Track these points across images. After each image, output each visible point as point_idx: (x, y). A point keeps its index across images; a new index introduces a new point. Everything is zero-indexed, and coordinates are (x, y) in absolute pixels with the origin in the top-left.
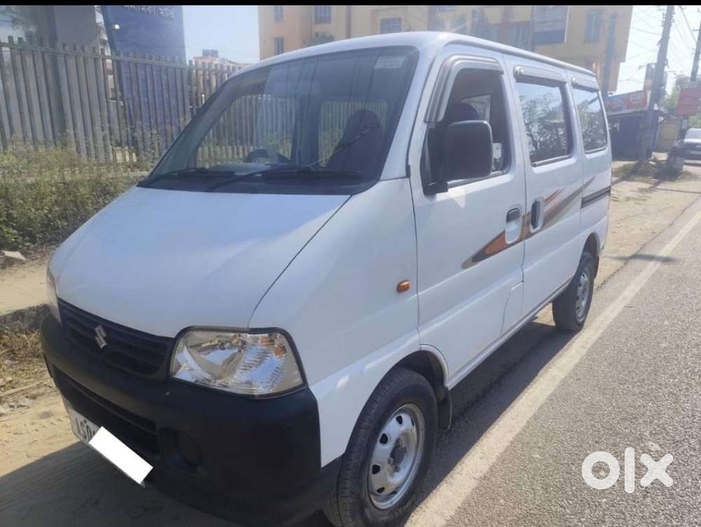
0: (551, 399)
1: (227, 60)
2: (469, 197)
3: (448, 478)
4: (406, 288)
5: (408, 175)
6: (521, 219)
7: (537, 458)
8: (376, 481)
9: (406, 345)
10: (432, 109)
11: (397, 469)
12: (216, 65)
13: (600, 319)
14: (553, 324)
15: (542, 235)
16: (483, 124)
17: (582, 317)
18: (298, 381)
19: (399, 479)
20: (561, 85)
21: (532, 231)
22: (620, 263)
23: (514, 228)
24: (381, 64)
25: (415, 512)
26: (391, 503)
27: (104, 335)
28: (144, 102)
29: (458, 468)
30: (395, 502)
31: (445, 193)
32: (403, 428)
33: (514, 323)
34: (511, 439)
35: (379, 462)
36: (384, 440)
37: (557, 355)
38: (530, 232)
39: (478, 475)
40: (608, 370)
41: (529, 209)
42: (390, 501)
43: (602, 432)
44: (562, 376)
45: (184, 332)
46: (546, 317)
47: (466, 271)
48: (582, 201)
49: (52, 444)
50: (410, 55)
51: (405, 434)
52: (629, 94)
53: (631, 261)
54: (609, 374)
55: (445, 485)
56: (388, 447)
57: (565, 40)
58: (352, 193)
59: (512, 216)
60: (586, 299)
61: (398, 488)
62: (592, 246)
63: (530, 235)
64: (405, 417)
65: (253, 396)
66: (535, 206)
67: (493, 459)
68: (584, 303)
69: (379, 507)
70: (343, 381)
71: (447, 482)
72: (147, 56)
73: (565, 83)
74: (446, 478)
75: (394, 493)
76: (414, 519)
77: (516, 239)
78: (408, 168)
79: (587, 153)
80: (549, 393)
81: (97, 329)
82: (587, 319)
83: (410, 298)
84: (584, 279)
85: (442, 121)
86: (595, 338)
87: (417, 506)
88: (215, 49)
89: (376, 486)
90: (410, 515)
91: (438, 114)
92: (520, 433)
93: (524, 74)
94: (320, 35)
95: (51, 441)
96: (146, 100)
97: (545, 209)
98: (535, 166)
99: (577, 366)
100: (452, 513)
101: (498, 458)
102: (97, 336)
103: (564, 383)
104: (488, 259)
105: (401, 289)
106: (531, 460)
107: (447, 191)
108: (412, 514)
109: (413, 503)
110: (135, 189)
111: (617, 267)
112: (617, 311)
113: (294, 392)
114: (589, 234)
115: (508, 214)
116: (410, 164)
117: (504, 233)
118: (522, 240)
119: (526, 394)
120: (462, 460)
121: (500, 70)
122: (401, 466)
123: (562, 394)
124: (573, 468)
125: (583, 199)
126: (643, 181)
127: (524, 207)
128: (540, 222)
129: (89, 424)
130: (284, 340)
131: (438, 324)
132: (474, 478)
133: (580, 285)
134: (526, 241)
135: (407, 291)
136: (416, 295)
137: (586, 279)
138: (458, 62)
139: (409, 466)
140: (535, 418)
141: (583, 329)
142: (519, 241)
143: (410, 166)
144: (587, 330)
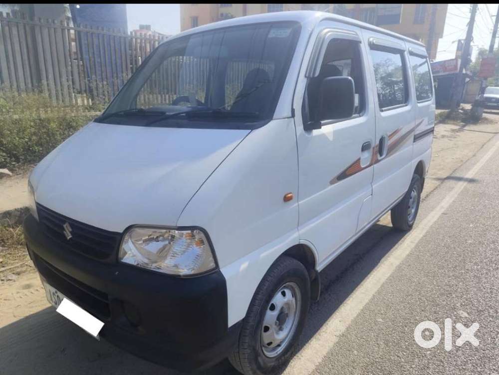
0: (390, 280)
1: (157, 33)
2: (336, 133)
3: (317, 336)
4: (290, 199)
5: (293, 115)
6: (371, 149)
7: (380, 321)
8: (266, 337)
9: (290, 240)
10: (311, 68)
11: (281, 329)
12: (150, 35)
13: (425, 221)
14: (391, 225)
15: (386, 161)
16: (348, 79)
17: (411, 221)
18: (212, 265)
19: (282, 336)
20: (401, 52)
21: (380, 158)
22: (438, 183)
23: (366, 156)
24: (273, 34)
26: (277, 353)
27: (70, 230)
28: (98, 62)
30: (279, 353)
31: (319, 130)
32: (286, 299)
33: (365, 225)
34: (361, 308)
35: (270, 324)
36: (273, 308)
38: (377, 159)
39: (338, 333)
40: (430, 259)
41: (378, 142)
42: (275, 352)
43: (426, 304)
44: (397, 263)
45: (129, 229)
46: (386, 220)
47: (332, 186)
49: (32, 307)
50: (295, 27)
51: (287, 304)
52: (445, 61)
53: (446, 181)
54: (431, 262)
56: (276, 313)
57: (400, 22)
58: (252, 128)
59: (365, 148)
60: (415, 208)
61: (282, 342)
62: (420, 170)
63: (377, 161)
64: (288, 292)
65: (179, 276)
66: (382, 141)
67: (348, 322)
68: (413, 211)
69: (268, 356)
70: (244, 266)
72: (100, 28)
73: (404, 51)
75: (279, 345)
77: (368, 164)
78: (293, 111)
79: (419, 103)
80: (389, 275)
81: (65, 226)
82: (415, 222)
83: (293, 205)
85: (318, 76)
86: (421, 236)
88: (148, 24)
89: (266, 341)
91: (315, 72)
92: (368, 304)
93: (376, 43)
94: (224, 15)
95: (31, 305)
96: (99, 60)
97: (388, 143)
98: (382, 111)
99: (408, 256)
100: (320, 360)
101: (352, 321)
102: (65, 231)
103: (399, 268)
104: (348, 178)
105: (287, 199)
106: (376, 323)
107: (320, 128)
108: (291, 361)
109: (292, 353)
110: (92, 124)
111: (436, 186)
112: (437, 217)
113: (209, 273)
114: (418, 161)
115: (363, 146)
116: (294, 107)
117: (359, 159)
118: (372, 165)
119: (372, 275)
120: (327, 322)
121: (359, 40)
122: (284, 327)
123: (397, 276)
124: (406, 329)
125: (415, 136)
126: (454, 124)
127: (374, 141)
128: (385, 152)
129: (59, 294)
130: (202, 235)
131: (312, 225)
132: (335, 336)
133: (411, 198)
134: (375, 165)
135: (291, 201)
136: (297, 204)
137: (415, 193)
138: (329, 34)
139: (289, 327)
140: (379, 293)
141: (412, 230)
142: (370, 166)
143: (294, 110)
144: (415, 230)
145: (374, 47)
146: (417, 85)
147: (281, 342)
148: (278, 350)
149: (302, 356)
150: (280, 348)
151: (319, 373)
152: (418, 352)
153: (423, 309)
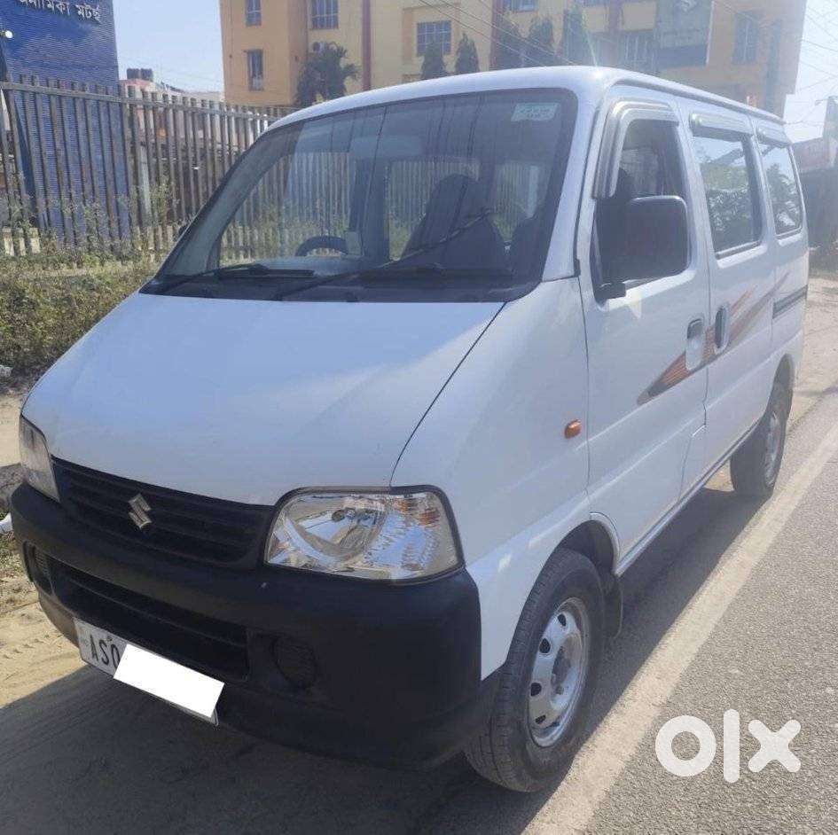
0: (743, 594)
1: (167, 86)
2: (648, 303)
3: (617, 707)
4: (575, 432)
5: (577, 273)
6: (703, 335)
7: (736, 674)
8: (536, 705)
9: (574, 512)
10: (601, 182)
11: (558, 691)
12: (153, 94)
13: (795, 479)
14: (730, 488)
15: (729, 356)
16: (675, 200)
17: (771, 478)
18: (453, 559)
19: (562, 704)
20: (743, 137)
21: (717, 351)
22: (812, 401)
23: (696, 345)
25: (579, 753)
26: (551, 739)
27: (147, 508)
28: (97, 160)
29: (629, 693)
30: (555, 738)
31: (620, 299)
32: (568, 631)
33: (691, 487)
34: (695, 650)
35: (541, 680)
36: (546, 647)
37: (742, 533)
38: (714, 355)
39: (658, 700)
40: (816, 552)
41: (713, 321)
42: (548, 738)
43: (821, 636)
44: (754, 561)
45: (286, 497)
47: (641, 408)
48: (775, 308)
50: (565, 100)
51: (568, 641)
52: (803, 143)
53: (827, 397)
54: (819, 558)
55: (614, 716)
56: (551, 657)
57: (707, 61)
58: (506, 299)
59: (693, 331)
60: (776, 452)
61: (563, 713)
62: (784, 375)
63: (714, 358)
64: (569, 617)
66: (720, 314)
67: (676, 679)
68: (773, 457)
69: (540, 744)
70: (504, 562)
71: (616, 712)
72: (77, 86)
74: (615, 707)
75: (555, 724)
76: (580, 762)
77: (699, 363)
78: (576, 263)
79: (779, 238)
80: (740, 586)
81: (133, 502)
82: (778, 480)
83: (580, 445)
84: (775, 422)
85: (615, 194)
86: (793, 508)
87: (581, 745)
88: (146, 67)
89: (535, 715)
90: (573, 758)
91: (608, 188)
92: (707, 643)
93: (704, 124)
94: (322, 46)
96: (100, 157)
97: (732, 320)
98: (718, 257)
99: (773, 546)
100: (632, 751)
101: (682, 676)
102: (133, 511)
103: (758, 572)
104: (666, 392)
105: (570, 433)
106: (729, 677)
107: (623, 295)
108: (577, 756)
109: (578, 740)
110: (136, 296)
111: (808, 407)
112: (818, 469)
113: (448, 575)
114: (781, 356)
115: (689, 328)
116: (579, 257)
117: (684, 354)
118: (704, 365)
119: (708, 588)
120: (633, 681)
121: (674, 120)
122: (563, 685)
123: (756, 587)
124: (789, 685)
125: (775, 304)
126: (829, 278)
127: (707, 318)
128: (725, 338)
129: (117, 640)
130: (437, 503)
131: (610, 484)
132: (653, 705)
133: (769, 431)
134: (709, 366)
135: (577, 437)
136: (586, 442)
137: (777, 421)
138: (626, 112)
139: (572, 688)
140: (726, 620)
141: (774, 494)
142: (700, 367)
143: (579, 261)
144: (779, 497)
145: (698, 130)
146: (775, 199)
147: (559, 717)
148: (553, 733)
149: (596, 747)
150: (558, 728)
151: (633, 774)
152: (817, 725)
153: (815, 647)
